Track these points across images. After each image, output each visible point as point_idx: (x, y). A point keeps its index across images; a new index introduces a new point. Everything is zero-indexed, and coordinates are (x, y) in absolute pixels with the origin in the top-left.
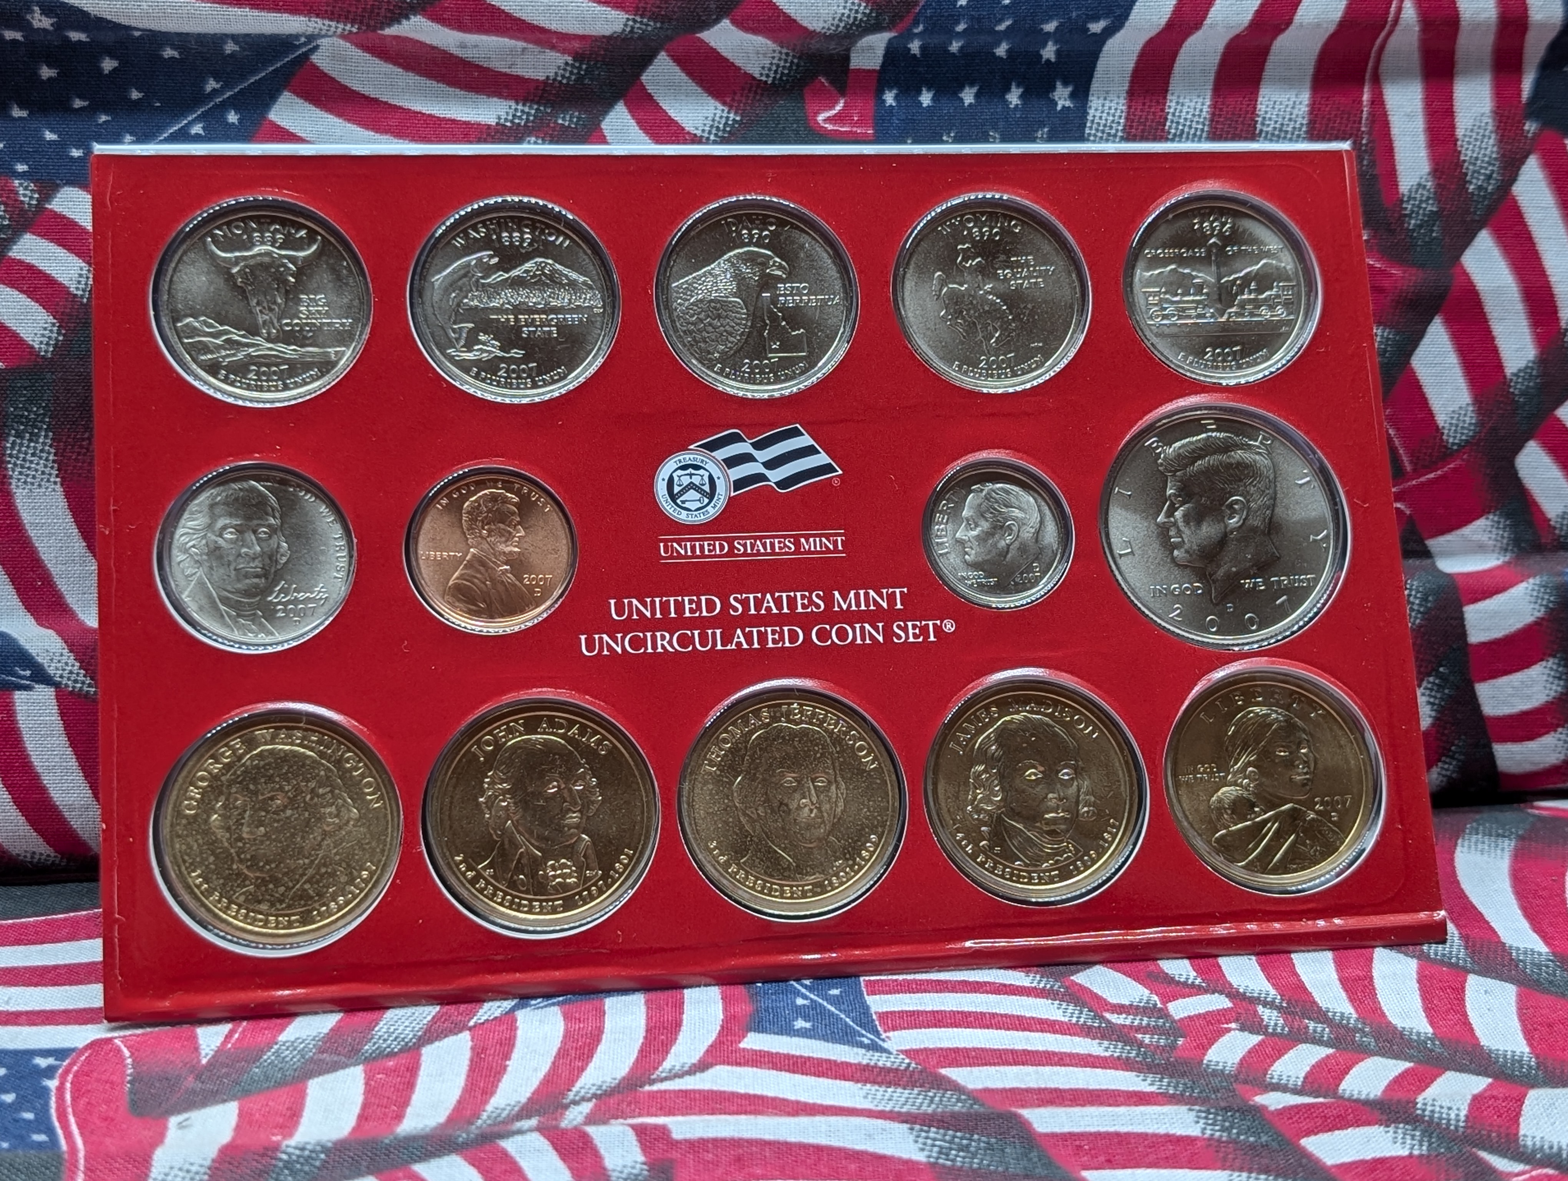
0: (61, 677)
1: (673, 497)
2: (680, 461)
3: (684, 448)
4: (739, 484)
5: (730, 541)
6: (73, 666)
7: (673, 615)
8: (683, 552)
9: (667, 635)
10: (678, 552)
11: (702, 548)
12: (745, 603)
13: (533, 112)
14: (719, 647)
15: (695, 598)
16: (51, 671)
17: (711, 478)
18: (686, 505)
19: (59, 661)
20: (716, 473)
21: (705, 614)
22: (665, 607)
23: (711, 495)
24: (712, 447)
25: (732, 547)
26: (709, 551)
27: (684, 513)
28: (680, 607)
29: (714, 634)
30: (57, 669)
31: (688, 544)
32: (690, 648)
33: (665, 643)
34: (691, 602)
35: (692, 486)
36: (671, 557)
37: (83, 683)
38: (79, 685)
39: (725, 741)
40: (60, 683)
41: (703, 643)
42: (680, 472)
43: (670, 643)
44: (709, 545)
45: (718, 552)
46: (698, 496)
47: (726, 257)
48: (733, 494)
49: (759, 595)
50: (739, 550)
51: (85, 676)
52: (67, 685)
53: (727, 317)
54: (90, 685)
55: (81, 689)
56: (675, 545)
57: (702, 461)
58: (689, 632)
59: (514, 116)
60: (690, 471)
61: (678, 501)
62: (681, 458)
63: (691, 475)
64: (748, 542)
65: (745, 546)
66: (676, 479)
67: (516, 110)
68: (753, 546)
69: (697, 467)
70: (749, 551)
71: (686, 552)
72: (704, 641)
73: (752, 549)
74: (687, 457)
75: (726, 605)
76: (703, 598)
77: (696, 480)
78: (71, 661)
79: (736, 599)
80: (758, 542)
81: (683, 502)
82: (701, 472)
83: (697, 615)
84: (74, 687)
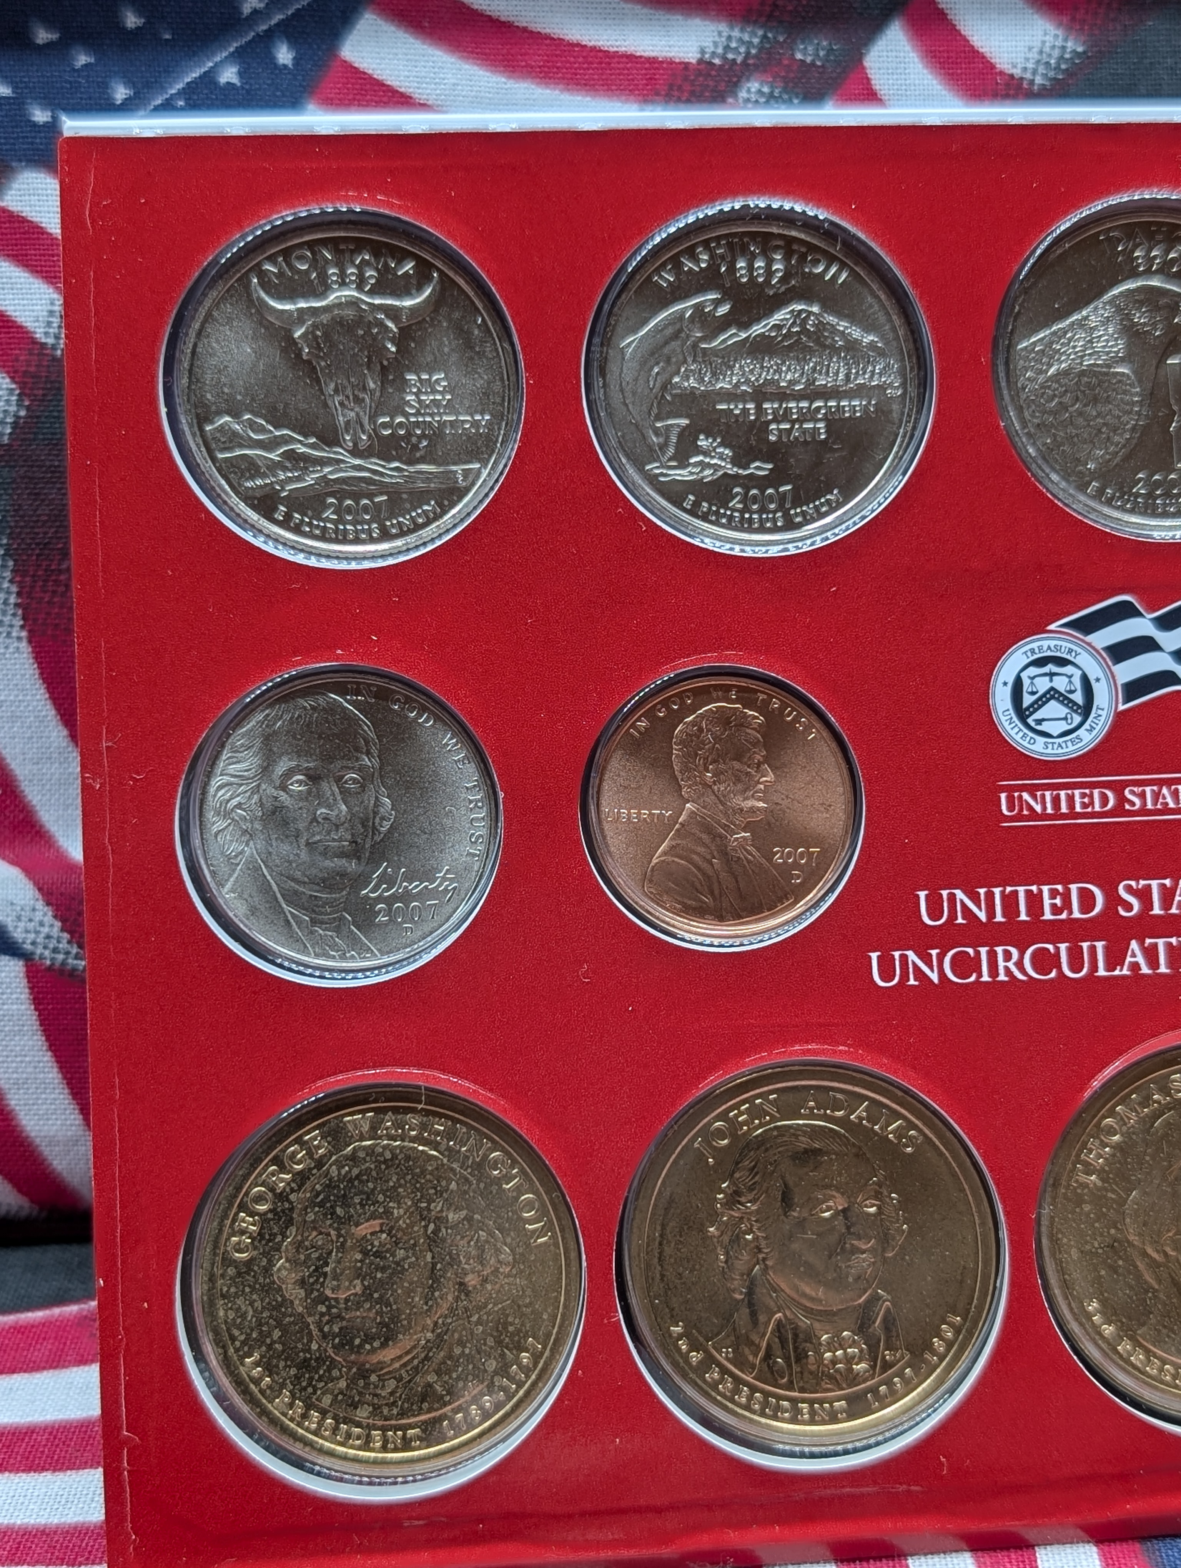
0: (34, 943)
1: (1022, 713)
2: (1033, 651)
3: (1039, 628)
4: (1133, 689)
5: (1118, 788)
6: (52, 926)
7: (1023, 917)
8: (1038, 808)
9: (1015, 952)
10: (1030, 808)
11: (1071, 799)
12: (1144, 895)
13: (756, 41)
14: (1102, 972)
15: (1059, 887)
16: (18, 935)
17: (1085, 680)
18: (1044, 727)
19: (31, 920)
20: (1094, 670)
21: (1076, 914)
22: (1010, 902)
23: (1086, 709)
24: (1088, 625)
25: (1122, 800)
26: (1084, 806)
27: (1041, 740)
28: (1035, 901)
29: (1093, 950)
30: (27, 931)
31: (1048, 794)
32: (1053, 974)
33: (1010, 965)
34: (1053, 894)
35: (1052, 694)
36: (1019, 817)
37: (68, 953)
38: (61, 957)
39: (1111, 1131)
40: (33, 953)
41: (1076, 966)
42: (1033, 671)
43: (1020, 965)
44: (1083, 795)
45: (1097, 808)
46: (1062, 711)
47: (1106, 297)
48: (1121, 707)
49: (1167, 882)
50: (1133, 804)
51: (69, 942)
52: (42, 957)
53: (1108, 400)
54: (77, 957)
55: (64, 964)
56: (1026, 796)
57: (1070, 651)
58: (1050, 947)
59: (727, 48)
60: (1050, 668)
61: (1030, 721)
62: (1035, 645)
63: (1052, 675)
64: (1148, 790)
65: (1142, 796)
66: (1026, 682)
67: (729, 38)
68: (1156, 796)
69: (1062, 662)
70: (1149, 806)
71: (1044, 808)
72: (1076, 963)
73: (1155, 802)
74: (1045, 644)
75: (1113, 900)
76: (1074, 887)
77: (1060, 684)
78: (49, 918)
79: (1129, 889)
80: (1165, 791)
81: (1039, 722)
82: (1069, 669)
83: (1064, 916)
84: (52, 959)
